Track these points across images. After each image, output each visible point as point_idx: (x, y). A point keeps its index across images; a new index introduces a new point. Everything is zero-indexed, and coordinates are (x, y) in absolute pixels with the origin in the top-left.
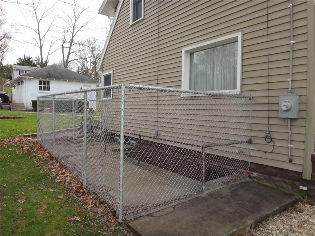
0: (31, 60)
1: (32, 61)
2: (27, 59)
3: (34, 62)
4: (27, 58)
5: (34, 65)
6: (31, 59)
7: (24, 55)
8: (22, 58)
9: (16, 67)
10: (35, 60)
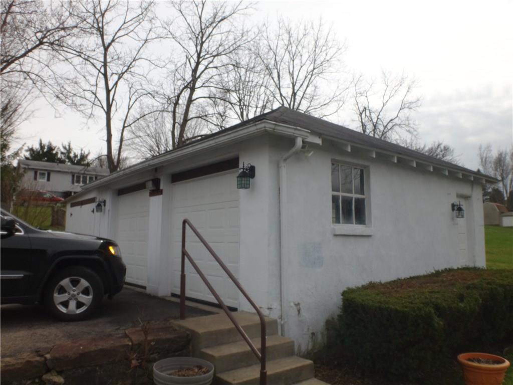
0: (54, 152)
1: (57, 153)
2: (45, 150)
3: (59, 156)
4: (46, 147)
5: (62, 162)
6: (54, 149)
7: (39, 142)
8: (36, 146)
9: (29, 163)
10: (62, 153)
